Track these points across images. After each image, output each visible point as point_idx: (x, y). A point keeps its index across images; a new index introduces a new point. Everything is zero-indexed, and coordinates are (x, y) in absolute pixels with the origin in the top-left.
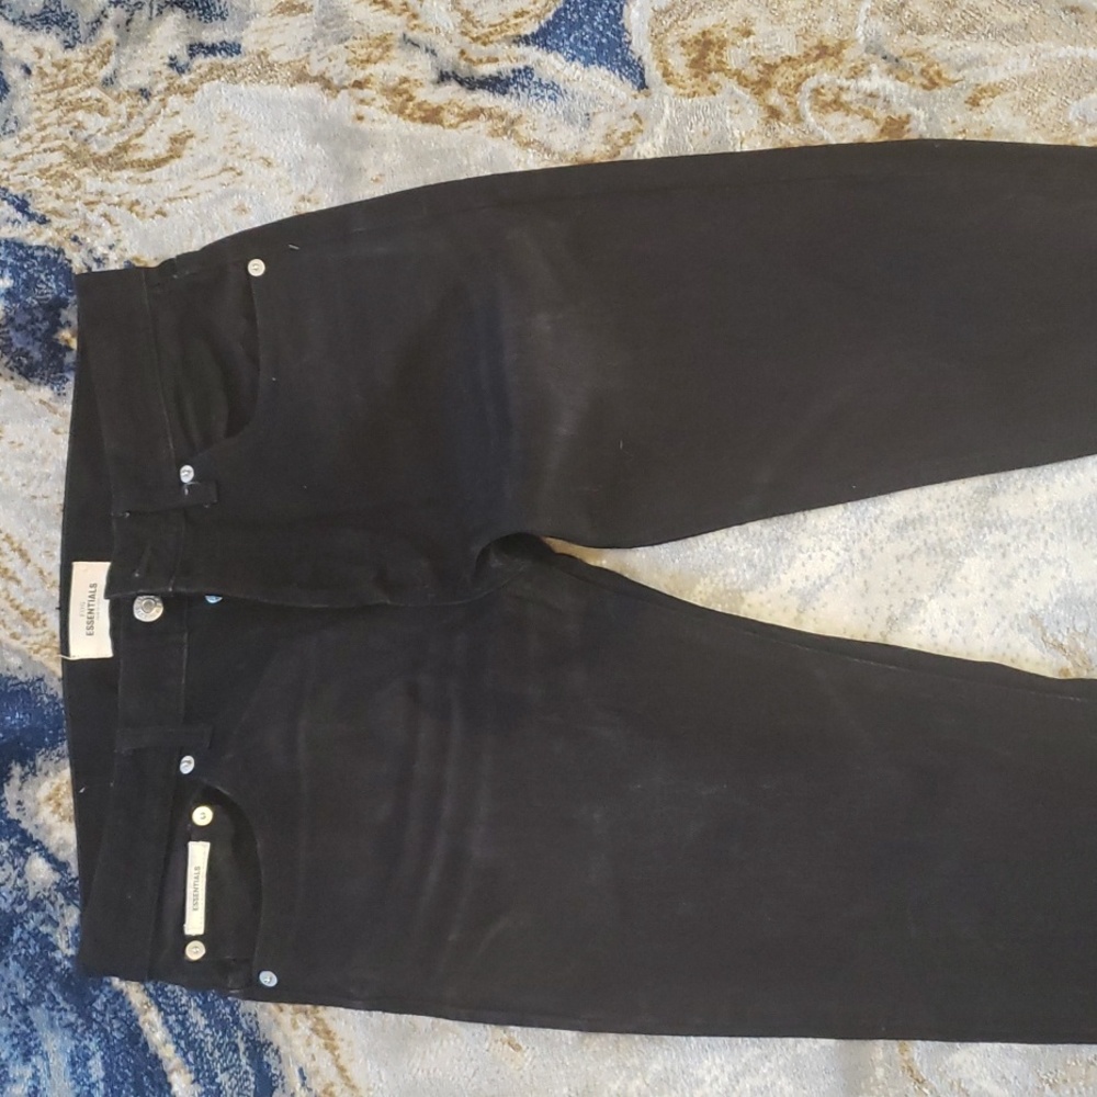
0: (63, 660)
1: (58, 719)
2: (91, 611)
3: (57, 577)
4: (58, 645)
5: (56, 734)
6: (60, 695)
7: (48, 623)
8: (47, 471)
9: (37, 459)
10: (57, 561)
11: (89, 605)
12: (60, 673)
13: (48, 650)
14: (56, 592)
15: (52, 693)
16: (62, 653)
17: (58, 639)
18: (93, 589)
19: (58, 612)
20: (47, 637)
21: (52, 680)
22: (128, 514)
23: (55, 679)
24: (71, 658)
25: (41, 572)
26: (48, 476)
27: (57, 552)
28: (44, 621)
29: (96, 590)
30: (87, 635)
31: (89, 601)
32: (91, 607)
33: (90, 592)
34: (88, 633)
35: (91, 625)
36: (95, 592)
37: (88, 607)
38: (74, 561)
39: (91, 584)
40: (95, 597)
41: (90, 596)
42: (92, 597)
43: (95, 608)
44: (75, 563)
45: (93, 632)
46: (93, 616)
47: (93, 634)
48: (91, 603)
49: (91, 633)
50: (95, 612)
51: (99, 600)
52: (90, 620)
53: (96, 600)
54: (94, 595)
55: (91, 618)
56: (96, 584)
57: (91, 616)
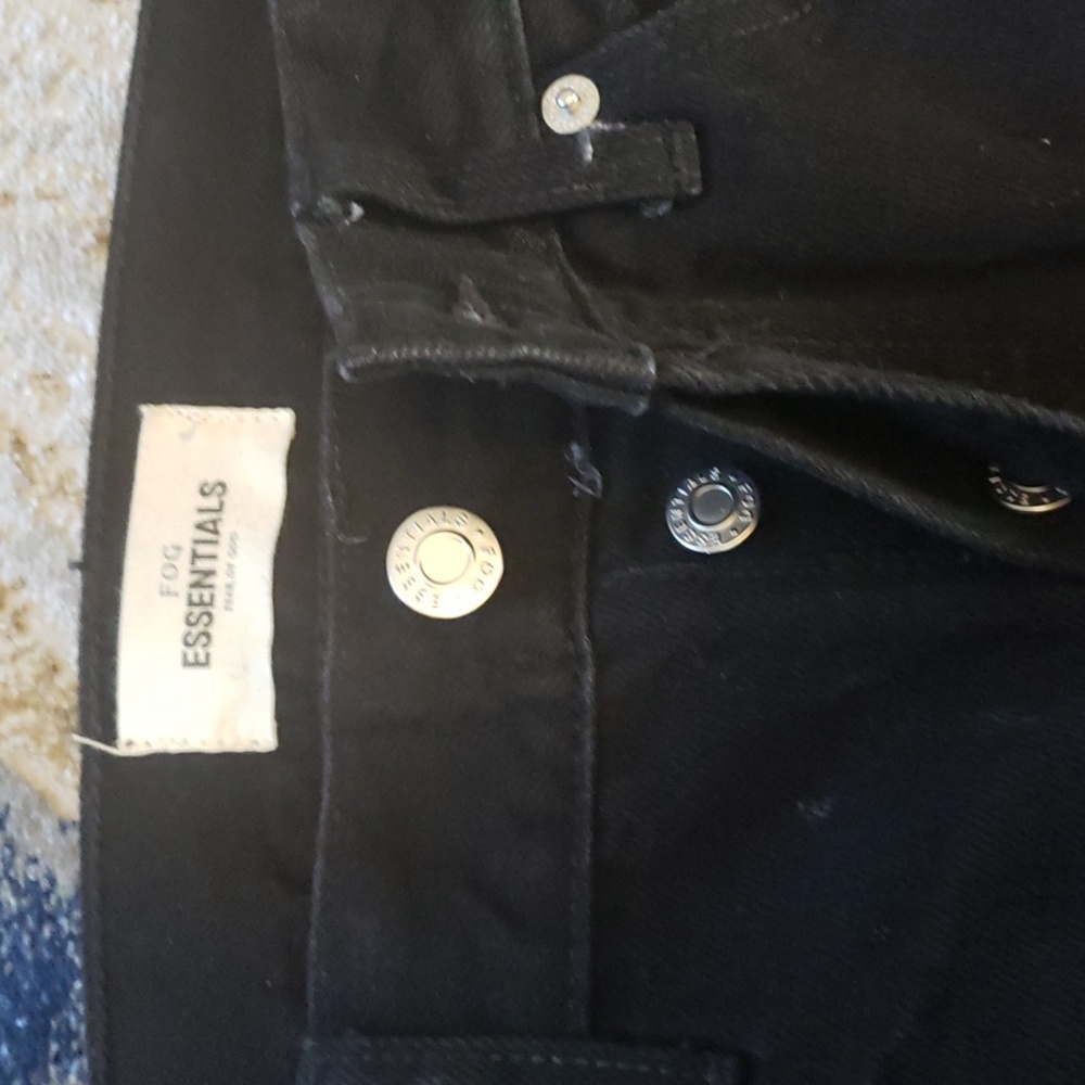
0: (85, 749)
1: (50, 973)
2: (202, 580)
3: (77, 461)
4: (69, 701)
5: (40, 1032)
6: (67, 882)
7: (33, 622)
8: (59, 113)
9: (25, 77)
10: (82, 407)
11: (195, 556)
12: (69, 802)
13: (29, 716)
14: (70, 519)
15: (33, 873)
16: (85, 730)
17: (70, 674)
18: (212, 502)
19: (77, 576)
20: (28, 670)
21: (35, 827)
22: (357, 210)
23: (48, 825)
24: (121, 750)
25: (19, 444)
26: (60, 130)
27: (81, 377)
28: (16, 614)
29: (222, 504)
30: (186, 664)
31: (197, 542)
32: (202, 565)
33: (201, 511)
34: (191, 658)
35: (201, 627)
36: (220, 510)
37: (193, 563)
38: (146, 402)
39: (206, 484)
40: (221, 527)
41: (200, 527)
42: (209, 528)
43: (219, 566)
44: (146, 410)
45: (208, 655)
46: (212, 597)
47: (206, 664)
48: (203, 549)
49: (202, 658)
50: (219, 581)
51: (233, 538)
52: (197, 611)
53: (224, 538)
54: (214, 522)
55: (202, 603)
56: (223, 485)
57: (201, 596)
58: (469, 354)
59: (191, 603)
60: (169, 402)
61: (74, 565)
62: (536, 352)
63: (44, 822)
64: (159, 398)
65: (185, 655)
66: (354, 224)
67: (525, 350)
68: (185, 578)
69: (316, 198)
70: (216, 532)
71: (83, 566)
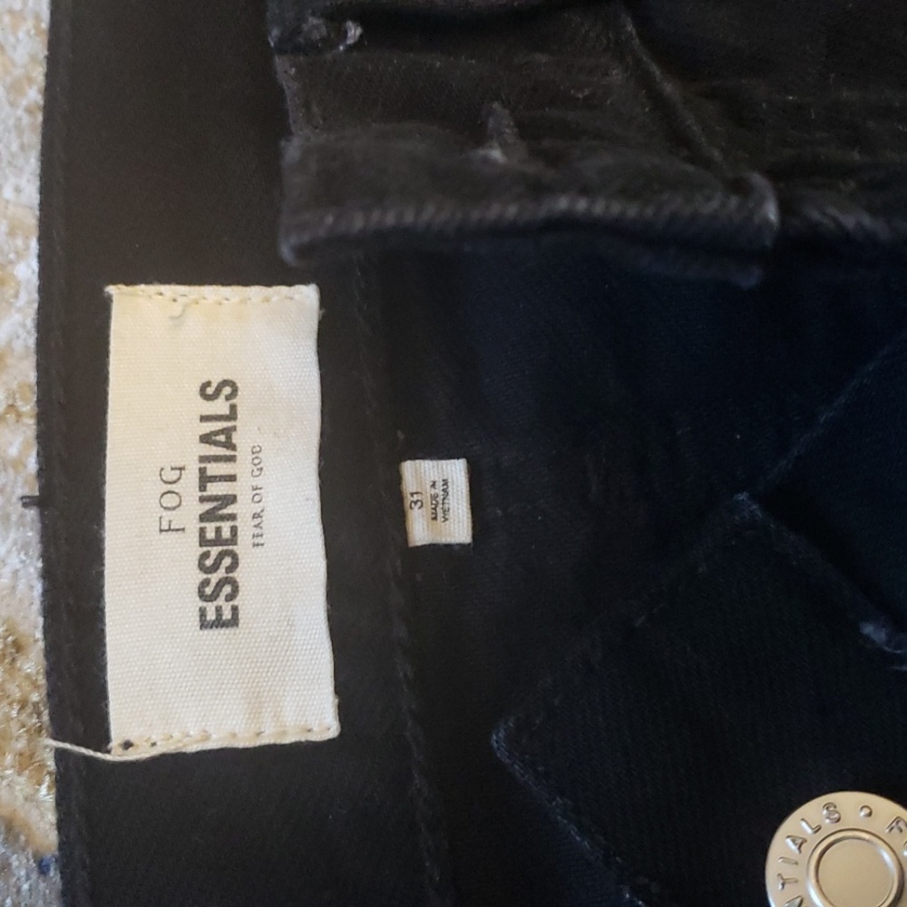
2: (217, 509)
4: (37, 690)
11: (204, 480)
18: (221, 407)
24: (116, 755)
29: (233, 408)
30: (204, 624)
31: (203, 459)
32: (215, 489)
33: (204, 419)
34: (211, 616)
35: (221, 573)
36: (232, 415)
37: (202, 488)
38: (115, 281)
39: (208, 384)
40: (236, 439)
41: (206, 439)
42: (221, 439)
43: (241, 488)
44: (117, 293)
45: (235, 609)
46: (234, 530)
47: (234, 621)
48: (214, 469)
49: (227, 615)
50: (242, 509)
51: (256, 452)
52: (215, 551)
53: (243, 453)
54: (228, 432)
55: (218, 541)
56: (232, 384)
57: (218, 530)
58: (475, 215)
59: (203, 541)
60: (148, 281)
61: (27, 502)
62: (582, 205)
63: (15, 862)
64: (134, 276)
65: (203, 613)
66: (350, 49)
67: (563, 203)
68: (193, 508)
69: (301, 19)
70: (230, 445)
71: (42, 502)
